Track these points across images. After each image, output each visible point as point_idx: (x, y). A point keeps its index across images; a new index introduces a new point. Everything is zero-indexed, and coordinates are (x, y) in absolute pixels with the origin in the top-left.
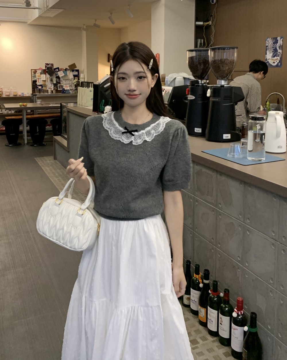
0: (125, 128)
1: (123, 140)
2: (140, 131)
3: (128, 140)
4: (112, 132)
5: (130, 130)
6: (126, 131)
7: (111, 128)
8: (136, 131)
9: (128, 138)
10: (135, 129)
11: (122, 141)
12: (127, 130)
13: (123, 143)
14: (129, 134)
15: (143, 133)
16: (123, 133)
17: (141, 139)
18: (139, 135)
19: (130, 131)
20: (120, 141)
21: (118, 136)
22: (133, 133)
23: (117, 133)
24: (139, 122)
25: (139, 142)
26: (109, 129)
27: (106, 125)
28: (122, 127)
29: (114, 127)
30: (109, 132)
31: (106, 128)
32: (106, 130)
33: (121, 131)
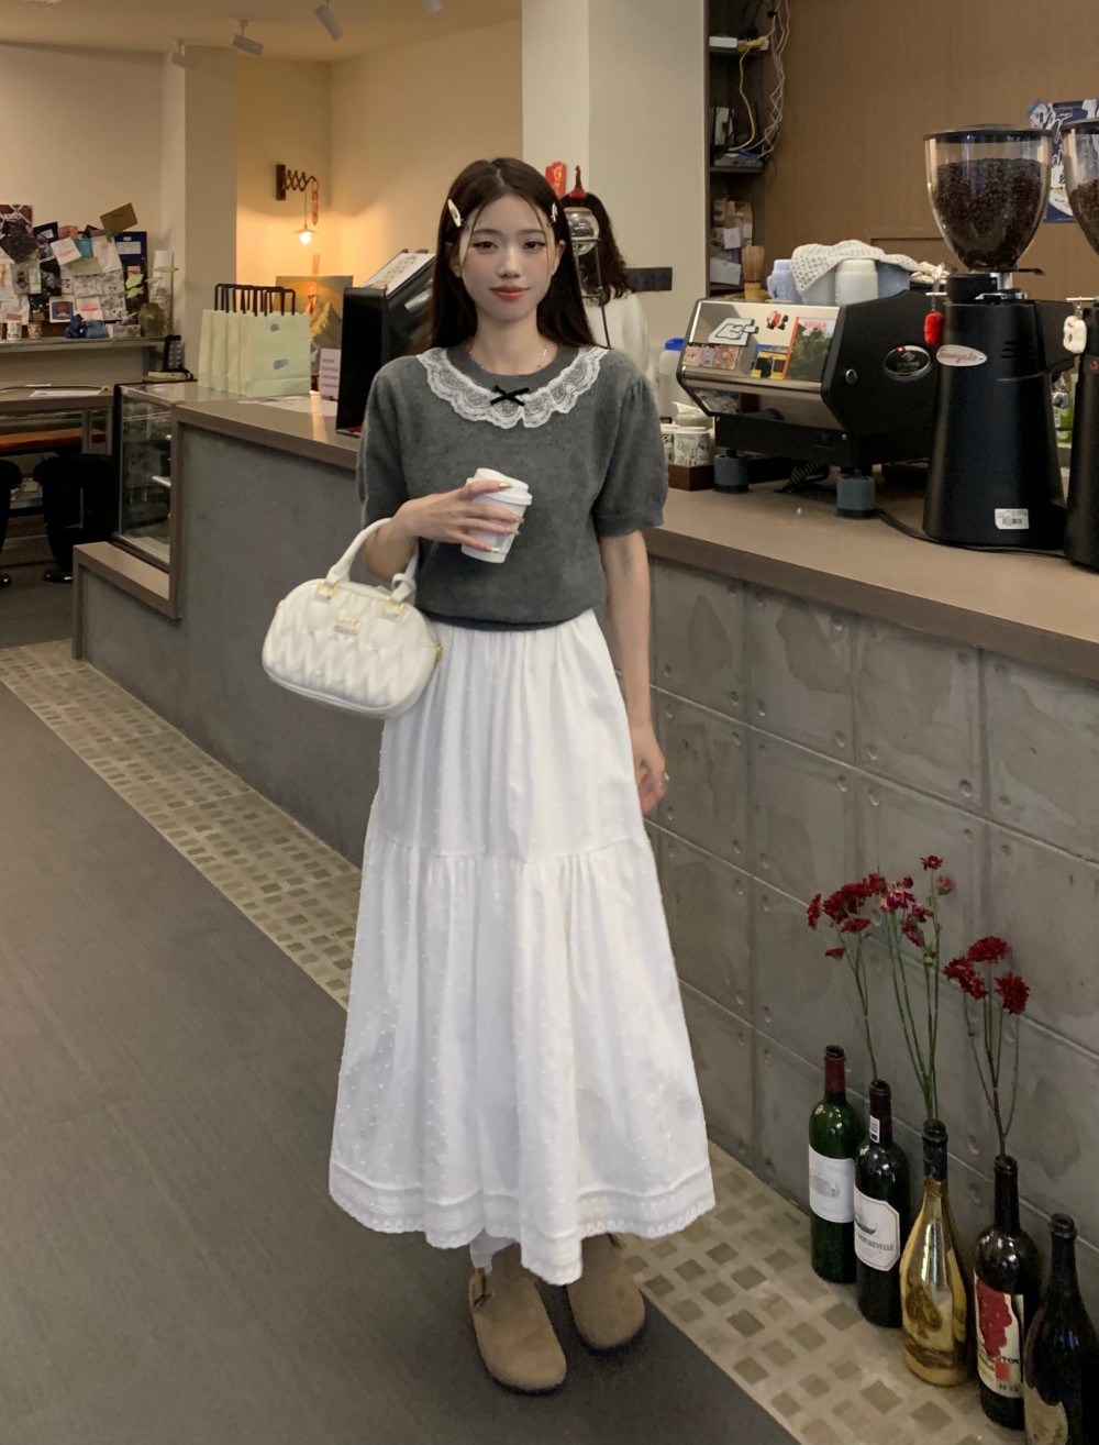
0: (496, 389)
1: (497, 419)
2: (536, 389)
3: (511, 419)
4: (461, 401)
5: (508, 391)
6: (498, 395)
7: (454, 392)
8: (526, 391)
9: (508, 413)
10: (521, 387)
11: (496, 423)
12: (501, 392)
13: (498, 427)
14: (507, 403)
15: (544, 394)
16: (493, 402)
17: (542, 409)
18: (536, 401)
19: (510, 394)
20: (491, 424)
21: (480, 411)
22: (518, 397)
23: (476, 404)
24: (529, 368)
25: (540, 418)
26: (450, 396)
27: (438, 387)
28: (485, 386)
29: (463, 390)
30: (453, 404)
31: (441, 396)
32: (443, 400)
33: (485, 397)
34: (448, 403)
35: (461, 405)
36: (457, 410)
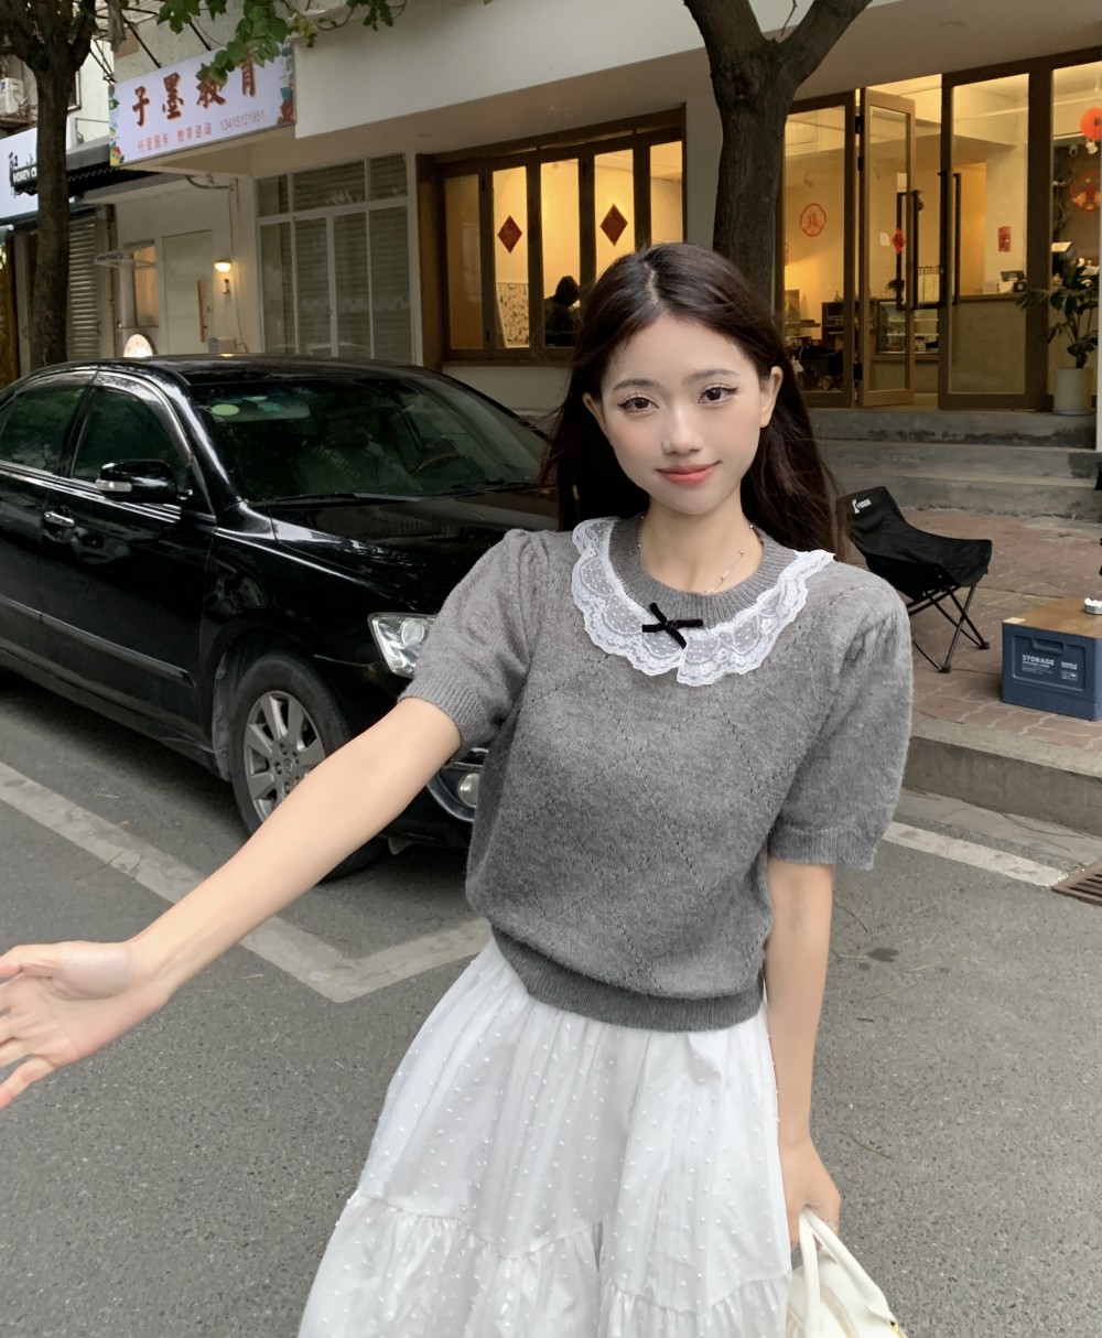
2: (711, 624)
3: (662, 663)
5: (670, 618)
7: (594, 601)
9: (660, 652)
10: (691, 617)
11: (635, 664)
12: (661, 617)
13: (639, 671)
18: (707, 644)
19: (670, 623)
20: (628, 663)
21: (620, 640)
23: (617, 626)
25: (706, 673)
27: (576, 586)
29: (606, 599)
30: (586, 617)
31: (576, 602)
32: (576, 609)
33: (633, 617)
34: (581, 615)
35: (595, 620)
36: (587, 628)
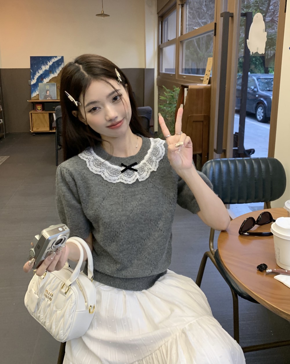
7: (102, 170)
10: (133, 162)
13: (127, 184)
19: (128, 167)
20: (123, 183)
21: (116, 178)
23: (114, 174)
26: (100, 172)
27: (94, 169)
28: (116, 164)
29: (106, 168)
30: (103, 176)
31: (96, 173)
32: (97, 174)
33: (117, 170)
34: (100, 176)
35: (106, 175)
36: (105, 179)
